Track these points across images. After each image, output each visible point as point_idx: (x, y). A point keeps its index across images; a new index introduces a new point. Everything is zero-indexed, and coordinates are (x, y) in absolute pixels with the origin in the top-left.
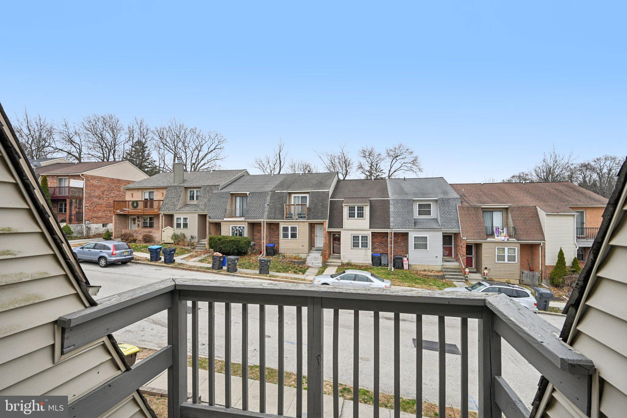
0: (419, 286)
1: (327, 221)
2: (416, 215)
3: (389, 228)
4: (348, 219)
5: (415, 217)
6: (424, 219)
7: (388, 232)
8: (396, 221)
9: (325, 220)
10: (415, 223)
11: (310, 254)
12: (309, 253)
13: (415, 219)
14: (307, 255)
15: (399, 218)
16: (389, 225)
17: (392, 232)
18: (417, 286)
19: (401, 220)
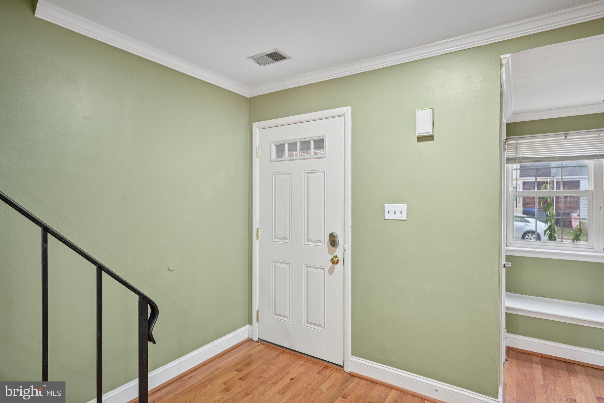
3: (550, 176)
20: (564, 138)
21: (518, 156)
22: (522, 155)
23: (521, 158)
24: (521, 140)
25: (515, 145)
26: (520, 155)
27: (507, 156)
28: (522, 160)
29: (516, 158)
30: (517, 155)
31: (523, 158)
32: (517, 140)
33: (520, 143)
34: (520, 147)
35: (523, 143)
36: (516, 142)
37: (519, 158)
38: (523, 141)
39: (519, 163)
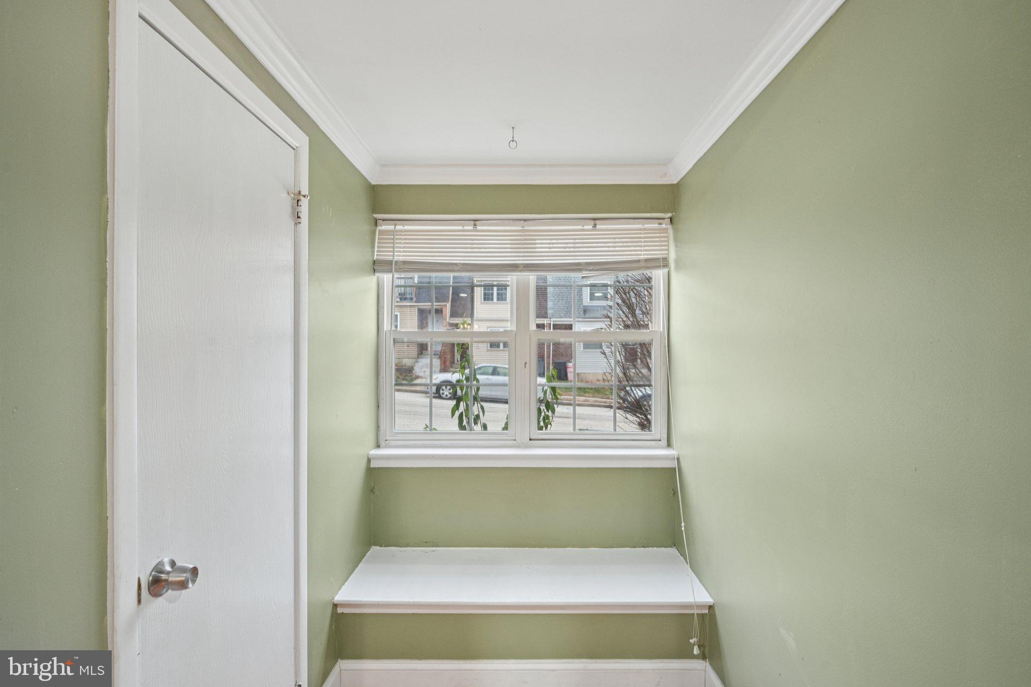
0: (591, 395)
1: (449, 305)
2: (586, 301)
3: (546, 317)
4: (481, 303)
5: (585, 304)
6: (599, 306)
7: (544, 324)
8: (557, 307)
9: (446, 303)
10: (585, 311)
11: (419, 360)
12: (418, 358)
13: (584, 306)
14: (414, 360)
15: (561, 303)
16: (546, 313)
17: (550, 324)
18: (587, 395)
19: (565, 305)
20: (471, 228)
21: (396, 258)
22: (403, 256)
23: (401, 262)
24: (403, 225)
25: (391, 235)
26: (399, 256)
27: (377, 255)
28: (402, 267)
29: (392, 261)
30: (393, 256)
31: (405, 263)
32: (395, 225)
33: (401, 231)
34: (401, 239)
35: (406, 231)
36: (392, 227)
37: (396, 262)
38: (407, 228)
39: (396, 271)
